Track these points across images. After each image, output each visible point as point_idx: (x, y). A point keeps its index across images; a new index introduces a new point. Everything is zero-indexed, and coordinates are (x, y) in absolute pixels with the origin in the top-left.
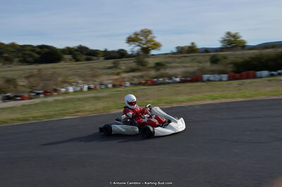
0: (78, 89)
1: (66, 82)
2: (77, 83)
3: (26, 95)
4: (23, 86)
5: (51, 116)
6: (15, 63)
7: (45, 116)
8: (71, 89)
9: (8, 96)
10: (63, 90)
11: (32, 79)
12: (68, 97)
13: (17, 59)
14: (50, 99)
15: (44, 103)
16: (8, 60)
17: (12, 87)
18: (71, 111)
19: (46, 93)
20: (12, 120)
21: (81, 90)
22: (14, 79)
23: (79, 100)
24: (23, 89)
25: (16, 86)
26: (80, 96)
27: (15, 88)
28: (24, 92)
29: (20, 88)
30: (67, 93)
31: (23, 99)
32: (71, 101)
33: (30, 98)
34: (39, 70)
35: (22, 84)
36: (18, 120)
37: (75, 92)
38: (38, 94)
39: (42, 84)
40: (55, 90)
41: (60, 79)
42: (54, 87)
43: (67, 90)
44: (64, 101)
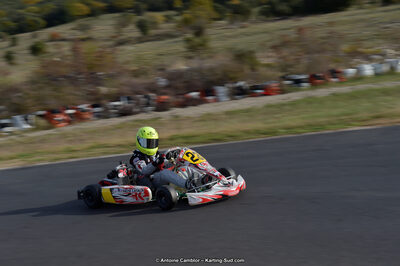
0: (385, 68)
1: (357, 55)
2: (384, 55)
3: (274, 85)
4: (268, 66)
5: (321, 126)
6: (253, 18)
7: (310, 125)
8: (368, 70)
9: (240, 88)
10: (351, 71)
11: (285, 52)
12: (360, 86)
13: (256, 10)
14: (321, 92)
15: (310, 101)
16: (240, 13)
17: (247, 69)
18: (365, 115)
19: (314, 80)
20: (247, 132)
21: (392, 71)
22: (252, 52)
23: (386, 92)
24: (270, 73)
25: (254, 66)
26: (389, 84)
27: (253, 69)
28: (269, 79)
29: (262, 71)
30: (359, 78)
31: (268, 92)
32: (366, 95)
33: (282, 91)
34: (300, 30)
35: (266, 61)
36: (258, 132)
37: (377, 75)
38: (298, 82)
39: (305, 61)
40: (334, 73)
41: (345, 47)
42: (332, 66)
43: (359, 71)
44: (352, 96)
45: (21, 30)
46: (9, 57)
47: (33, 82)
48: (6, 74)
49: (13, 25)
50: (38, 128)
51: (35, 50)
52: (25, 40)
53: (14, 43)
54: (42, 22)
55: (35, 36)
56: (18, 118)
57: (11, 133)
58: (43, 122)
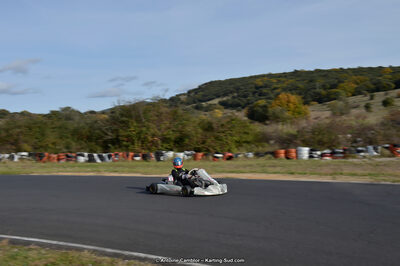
45: (378, 90)
46: (367, 107)
47: (383, 124)
48: (365, 117)
49: (372, 86)
50: (382, 155)
51: (386, 103)
52: (380, 96)
53: (372, 98)
54: (393, 85)
55: (386, 94)
56: (371, 148)
57: (364, 157)
58: (387, 152)
